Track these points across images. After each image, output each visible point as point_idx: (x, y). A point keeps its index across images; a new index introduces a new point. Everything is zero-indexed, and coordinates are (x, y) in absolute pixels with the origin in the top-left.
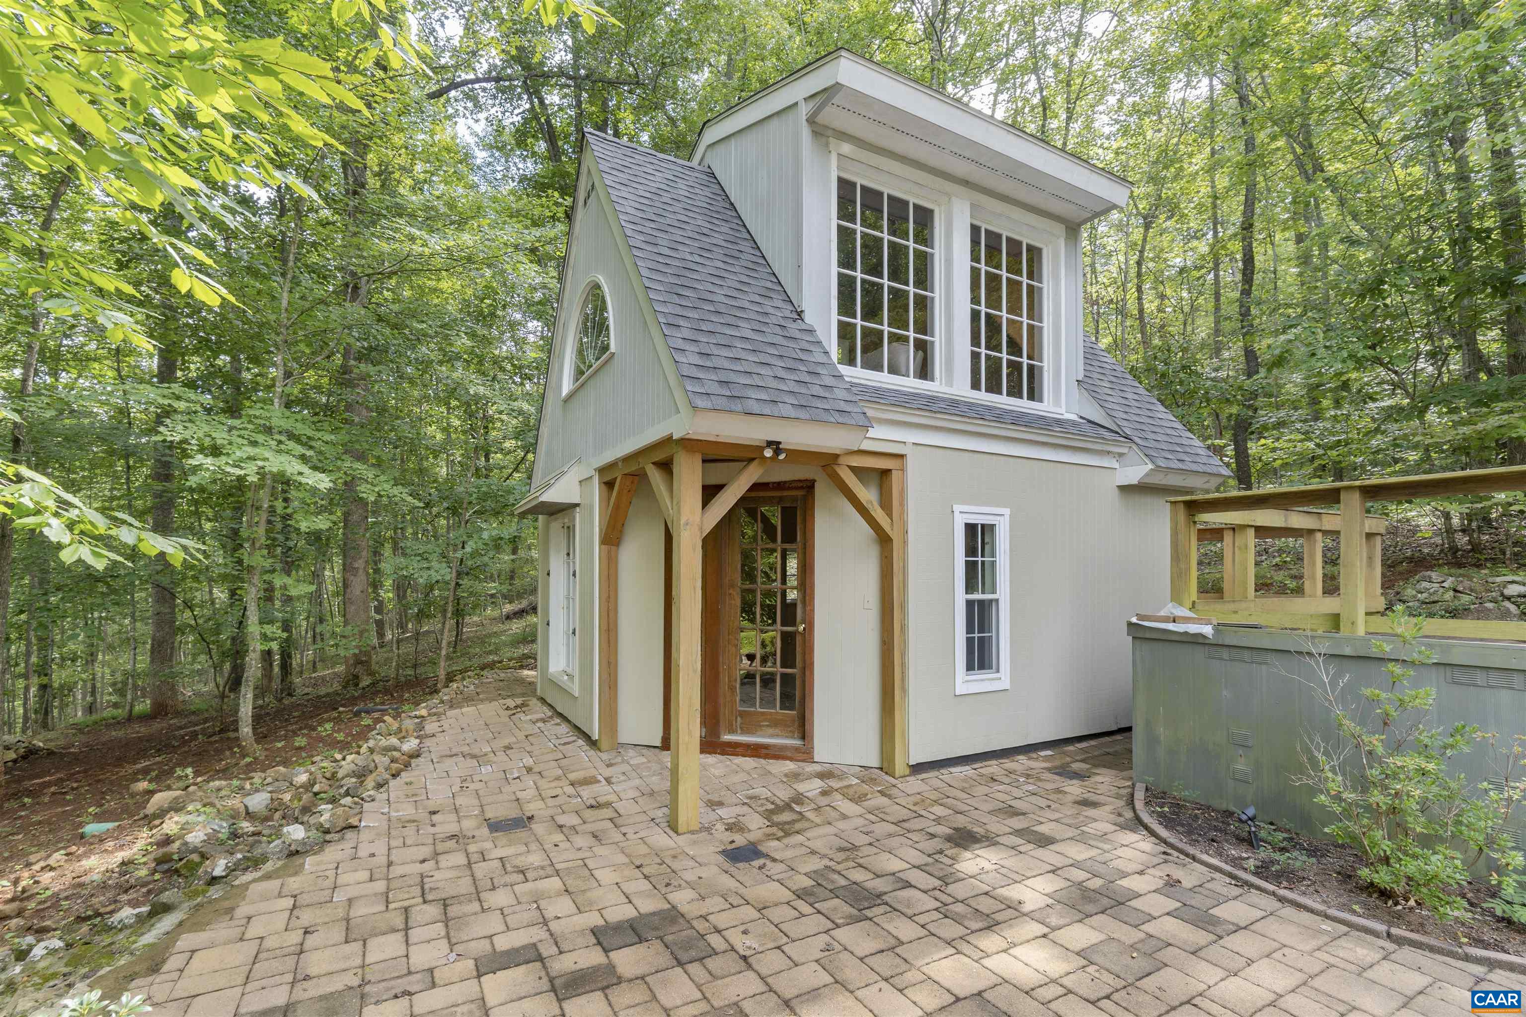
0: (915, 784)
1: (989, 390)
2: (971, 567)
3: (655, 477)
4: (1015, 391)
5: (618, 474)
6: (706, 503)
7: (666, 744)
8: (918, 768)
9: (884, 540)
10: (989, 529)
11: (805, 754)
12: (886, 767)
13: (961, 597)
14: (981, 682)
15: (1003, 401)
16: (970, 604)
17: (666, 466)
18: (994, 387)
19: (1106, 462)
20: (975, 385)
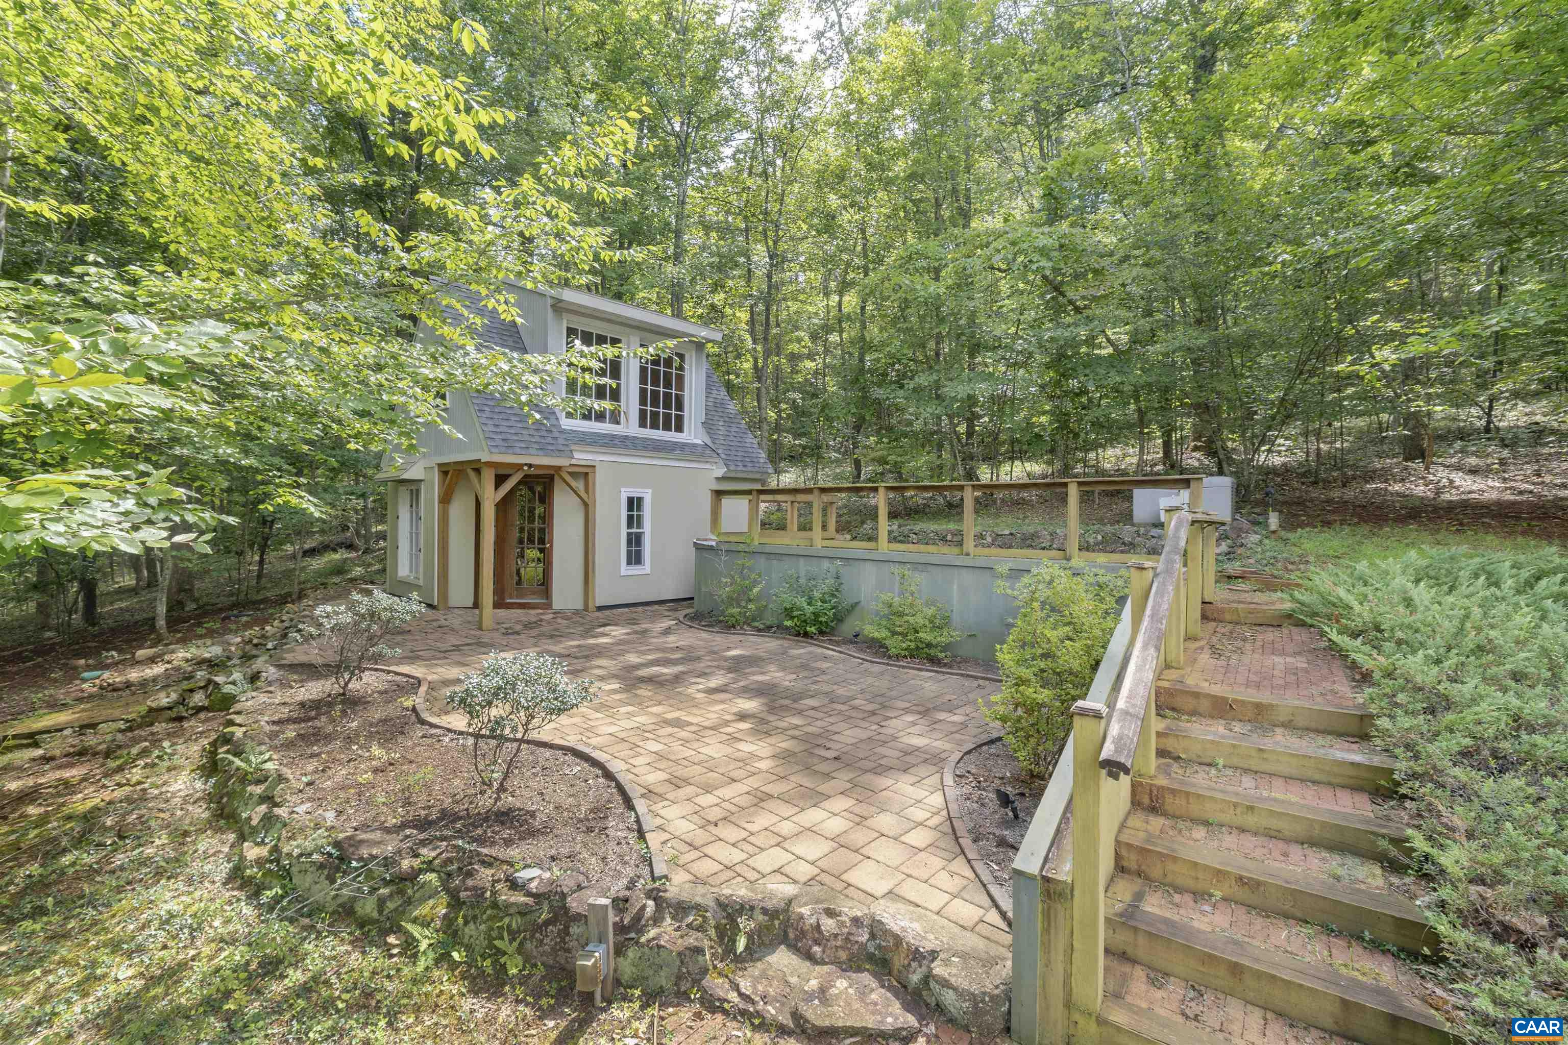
0: (598, 614)
1: (652, 427)
2: (630, 518)
3: (472, 474)
4: (667, 428)
5: (451, 469)
6: (497, 487)
7: (476, 605)
8: (600, 608)
9: (586, 505)
10: (640, 500)
11: (549, 606)
12: (586, 609)
13: (624, 530)
14: (635, 570)
15: (659, 434)
16: (629, 534)
17: (478, 471)
18: (654, 426)
19: (707, 466)
20: (643, 424)
